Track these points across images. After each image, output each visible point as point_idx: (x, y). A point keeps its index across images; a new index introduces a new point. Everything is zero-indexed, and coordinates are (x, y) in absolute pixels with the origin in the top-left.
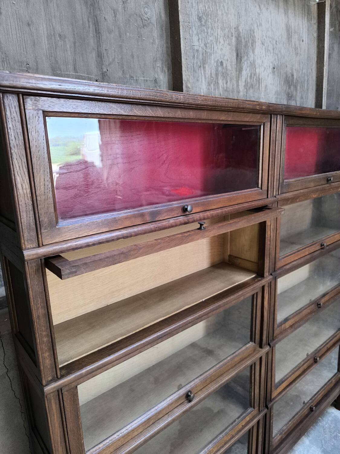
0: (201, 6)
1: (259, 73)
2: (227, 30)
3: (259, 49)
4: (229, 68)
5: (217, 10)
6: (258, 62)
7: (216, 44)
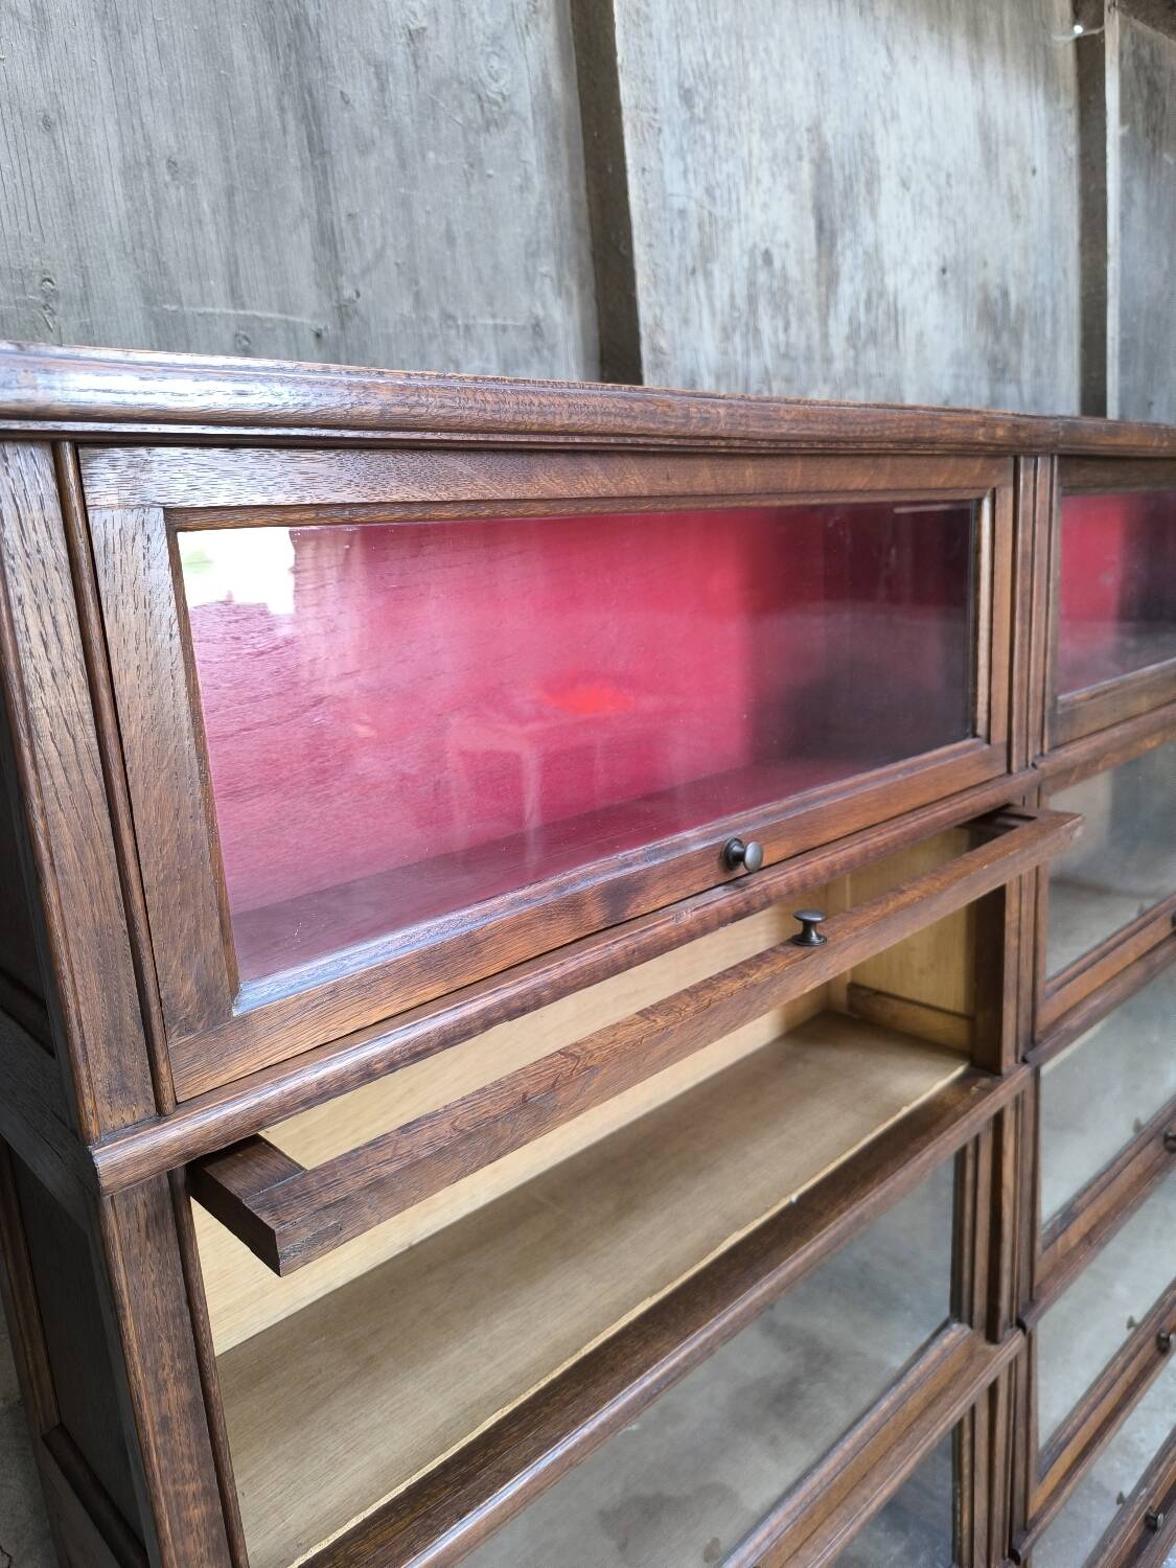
0: (689, 49)
1: (896, 291)
2: (781, 137)
3: (891, 204)
4: (794, 272)
5: (746, 66)
6: (891, 250)
7: (747, 188)
